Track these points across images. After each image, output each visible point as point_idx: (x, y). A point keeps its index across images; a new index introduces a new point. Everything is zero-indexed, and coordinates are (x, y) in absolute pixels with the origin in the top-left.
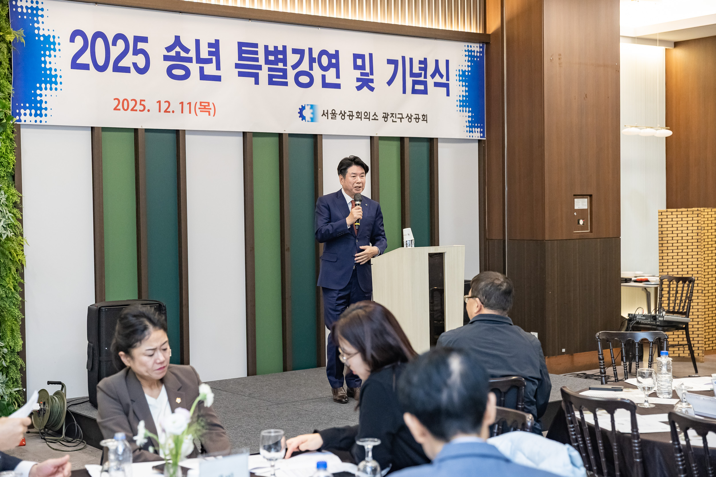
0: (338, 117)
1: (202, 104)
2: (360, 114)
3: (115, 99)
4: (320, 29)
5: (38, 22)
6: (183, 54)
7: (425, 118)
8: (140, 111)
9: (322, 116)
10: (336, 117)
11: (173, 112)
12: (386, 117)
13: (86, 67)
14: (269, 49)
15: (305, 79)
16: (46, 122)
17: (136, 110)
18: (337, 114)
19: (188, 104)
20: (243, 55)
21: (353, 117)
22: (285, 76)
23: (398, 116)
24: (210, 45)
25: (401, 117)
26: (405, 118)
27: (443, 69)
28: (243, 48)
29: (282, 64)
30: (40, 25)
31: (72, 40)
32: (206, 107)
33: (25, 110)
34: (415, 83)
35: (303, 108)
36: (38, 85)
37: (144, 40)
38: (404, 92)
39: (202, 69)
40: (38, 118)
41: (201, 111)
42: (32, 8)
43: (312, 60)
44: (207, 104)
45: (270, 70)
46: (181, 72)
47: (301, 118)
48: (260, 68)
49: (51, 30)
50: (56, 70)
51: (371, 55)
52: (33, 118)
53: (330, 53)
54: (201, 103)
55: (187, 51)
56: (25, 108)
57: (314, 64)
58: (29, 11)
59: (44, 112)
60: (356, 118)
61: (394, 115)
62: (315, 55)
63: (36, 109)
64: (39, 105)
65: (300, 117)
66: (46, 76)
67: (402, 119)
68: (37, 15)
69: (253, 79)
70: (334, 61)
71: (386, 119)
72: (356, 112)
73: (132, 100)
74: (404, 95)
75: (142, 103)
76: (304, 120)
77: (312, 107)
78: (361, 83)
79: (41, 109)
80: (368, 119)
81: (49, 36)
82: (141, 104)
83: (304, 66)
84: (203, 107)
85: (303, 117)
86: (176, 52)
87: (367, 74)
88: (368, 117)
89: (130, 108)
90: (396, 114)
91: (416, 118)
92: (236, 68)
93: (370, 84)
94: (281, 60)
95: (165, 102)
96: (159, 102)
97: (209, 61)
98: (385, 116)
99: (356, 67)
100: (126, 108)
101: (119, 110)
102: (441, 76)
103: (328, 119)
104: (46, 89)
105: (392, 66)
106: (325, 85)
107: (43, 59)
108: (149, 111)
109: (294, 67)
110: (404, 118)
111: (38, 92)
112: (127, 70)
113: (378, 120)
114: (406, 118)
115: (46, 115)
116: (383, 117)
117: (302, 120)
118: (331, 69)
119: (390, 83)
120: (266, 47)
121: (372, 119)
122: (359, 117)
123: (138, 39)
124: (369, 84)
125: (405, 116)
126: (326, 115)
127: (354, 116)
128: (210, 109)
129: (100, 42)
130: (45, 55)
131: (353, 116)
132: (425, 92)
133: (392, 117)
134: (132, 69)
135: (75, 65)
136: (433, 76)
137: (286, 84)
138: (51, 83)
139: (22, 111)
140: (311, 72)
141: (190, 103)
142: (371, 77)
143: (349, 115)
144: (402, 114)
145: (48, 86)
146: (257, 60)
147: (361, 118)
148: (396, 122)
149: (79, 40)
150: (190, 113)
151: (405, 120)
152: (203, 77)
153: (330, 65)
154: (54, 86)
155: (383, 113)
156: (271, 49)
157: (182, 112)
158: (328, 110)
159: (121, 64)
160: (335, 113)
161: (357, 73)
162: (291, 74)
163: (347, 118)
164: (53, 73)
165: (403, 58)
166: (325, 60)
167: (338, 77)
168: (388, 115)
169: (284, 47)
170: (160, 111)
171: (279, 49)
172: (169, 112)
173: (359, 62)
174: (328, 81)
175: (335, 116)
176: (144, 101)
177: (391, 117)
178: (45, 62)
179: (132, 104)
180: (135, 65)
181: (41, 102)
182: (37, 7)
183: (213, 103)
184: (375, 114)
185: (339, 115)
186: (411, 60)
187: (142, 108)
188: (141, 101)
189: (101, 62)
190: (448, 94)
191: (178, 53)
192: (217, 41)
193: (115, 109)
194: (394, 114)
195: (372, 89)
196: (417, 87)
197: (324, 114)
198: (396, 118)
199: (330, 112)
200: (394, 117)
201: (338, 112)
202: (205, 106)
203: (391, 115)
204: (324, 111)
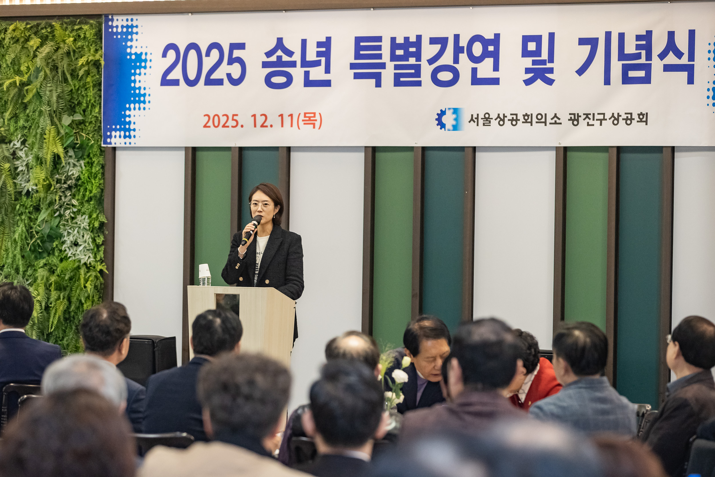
0: (494, 123)
1: (307, 115)
2: (530, 117)
3: (205, 116)
4: (471, 8)
5: (131, 40)
6: (285, 58)
7: (643, 118)
8: (232, 127)
9: (470, 122)
10: (490, 122)
11: (271, 126)
12: (575, 119)
13: (176, 83)
14: (398, 42)
15: (445, 76)
16: (135, 143)
17: (228, 127)
18: (492, 119)
19: (289, 116)
20: (361, 52)
21: (518, 122)
22: (418, 74)
23: (597, 117)
24: (319, 44)
25: (602, 118)
26: (608, 119)
27: (682, 44)
28: (362, 44)
29: (414, 59)
30: (134, 43)
31: (164, 55)
32: (312, 119)
33: (116, 132)
34: (626, 69)
35: (443, 113)
36: (127, 106)
37: (241, 46)
38: (607, 81)
39: (307, 74)
40: (127, 140)
41: (305, 124)
42: (127, 27)
43: (458, 50)
44: (312, 115)
45: (396, 67)
46: (281, 80)
47: (439, 127)
48: (383, 66)
49: (144, 47)
50: (145, 89)
51: (552, 36)
52: (122, 140)
53: (486, 38)
54: (305, 114)
55: (290, 53)
56: (116, 130)
57: (460, 55)
58: (125, 30)
59: (132, 133)
60: (523, 122)
61: (591, 117)
62: (463, 43)
63: (125, 130)
64: (127, 126)
65: (438, 125)
66: (135, 95)
67: (603, 121)
68: (132, 33)
69: (373, 81)
70: (491, 48)
71: (575, 123)
72: (523, 115)
73: (223, 115)
74: (607, 86)
75: (235, 118)
76: (443, 129)
77: (456, 111)
78: (532, 75)
79: (129, 130)
80: (544, 124)
81: (141, 53)
82: (233, 120)
83: (447, 59)
84: (308, 119)
85: (442, 125)
86: (277, 56)
87: (543, 62)
88: (543, 120)
89: (222, 124)
90: (594, 114)
91: (626, 119)
92: (351, 69)
93: (548, 75)
94: (412, 55)
95: (261, 115)
96: (254, 116)
97: (317, 64)
98: (573, 118)
99: (526, 53)
100: (216, 124)
101: (209, 127)
102: (679, 54)
103: (478, 125)
104: (135, 109)
105: (587, 48)
106: (476, 81)
107: (133, 78)
108: (242, 126)
109: (431, 62)
110: (606, 120)
111: (128, 113)
112: (219, 82)
113: (561, 124)
114: (610, 119)
115: (134, 136)
116: (569, 120)
117: (441, 129)
118: (486, 59)
119: (581, 71)
120: (393, 39)
121: (550, 124)
122: (528, 121)
123: (234, 46)
124: (545, 74)
125: (608, 116)
126: (476, 120)
127: (519, 120)
128: (316, 120)
129: (193, 53)
130: (135, 74)
131: (517, 120)
132: (647, 80)
133: (587, 119)
134: (226, 81)
135: (165, 82)
136: (662, 56)
137: (419, 84)
138: (139, 102)
139: (113, 133)
140: (455, 65)
141: (291, 115)
142: (549, 65)
143: (511, 119)
144: (604, 114)
145: (137, 105)
146: (380, 56)
147: (531, 123)
148: (593, 125)
149: (172, 54)
150: (292, 126)
151: (608, 123)
152: (308, 83)
153: (486, 54)
154: (142, 105)
155: (570, 114)
156: (400, 40)
157: (282, 126)
158: (478, 115)
159: (214, 76)
160: (489, 118)
161: (528, 62)
162: (426, 70)
163: (508, 123)
164: (142, 92)
165: (608, 35)
166: (477, 49)
167: (496, 68)
168: (579, 116)
169: (419, 38)
170: (255, 126)
171: (411, 40)
172: (267, 126)
173: (532, 46)
174: (480, 75)
175: (488, 122)
176: (237, 115)
177: (584, 119)
178: (135, 81)
179: (223, 120)
180: (229, 76)
181: (129, 123)
182: (132, 24)
183: (320, 114)
184: (555, 116)
185: (496, 119)
186: (622, 36)
187: (234, 123)
188: (234, 115)
189: (192, 75)
190: (691, 81)
191: (279, 58)
192: (329, 39)
193: (205, 126)
194: (590, 114)
195: (550, 82)
196: (632, 74)
197: (472, 120)
198: (594, 120)
199: (481, 116)
200: (590, 119)
201: (493, 116)
202: (310, 117)
203: (585, 116)
204: (472, 115)
